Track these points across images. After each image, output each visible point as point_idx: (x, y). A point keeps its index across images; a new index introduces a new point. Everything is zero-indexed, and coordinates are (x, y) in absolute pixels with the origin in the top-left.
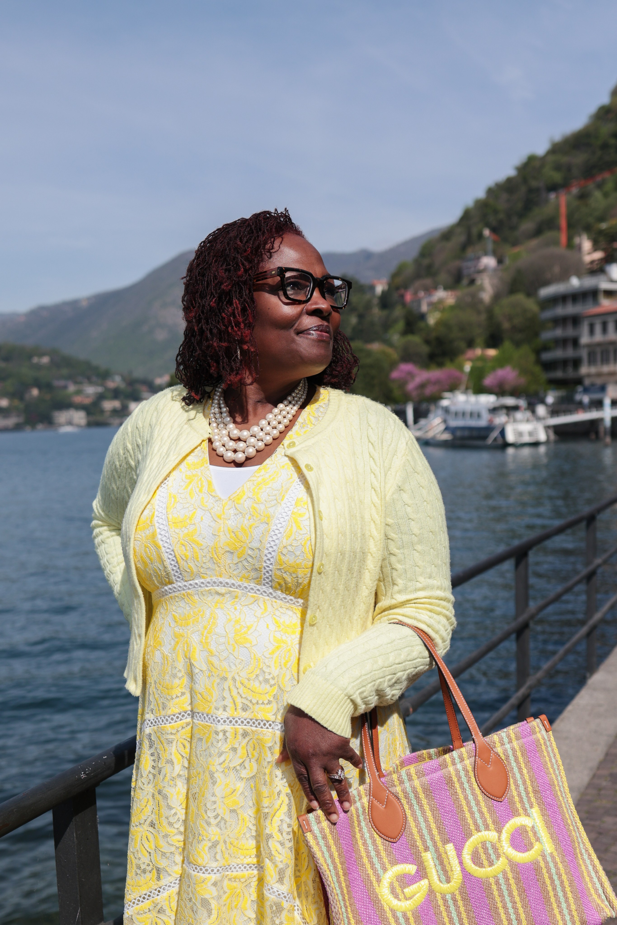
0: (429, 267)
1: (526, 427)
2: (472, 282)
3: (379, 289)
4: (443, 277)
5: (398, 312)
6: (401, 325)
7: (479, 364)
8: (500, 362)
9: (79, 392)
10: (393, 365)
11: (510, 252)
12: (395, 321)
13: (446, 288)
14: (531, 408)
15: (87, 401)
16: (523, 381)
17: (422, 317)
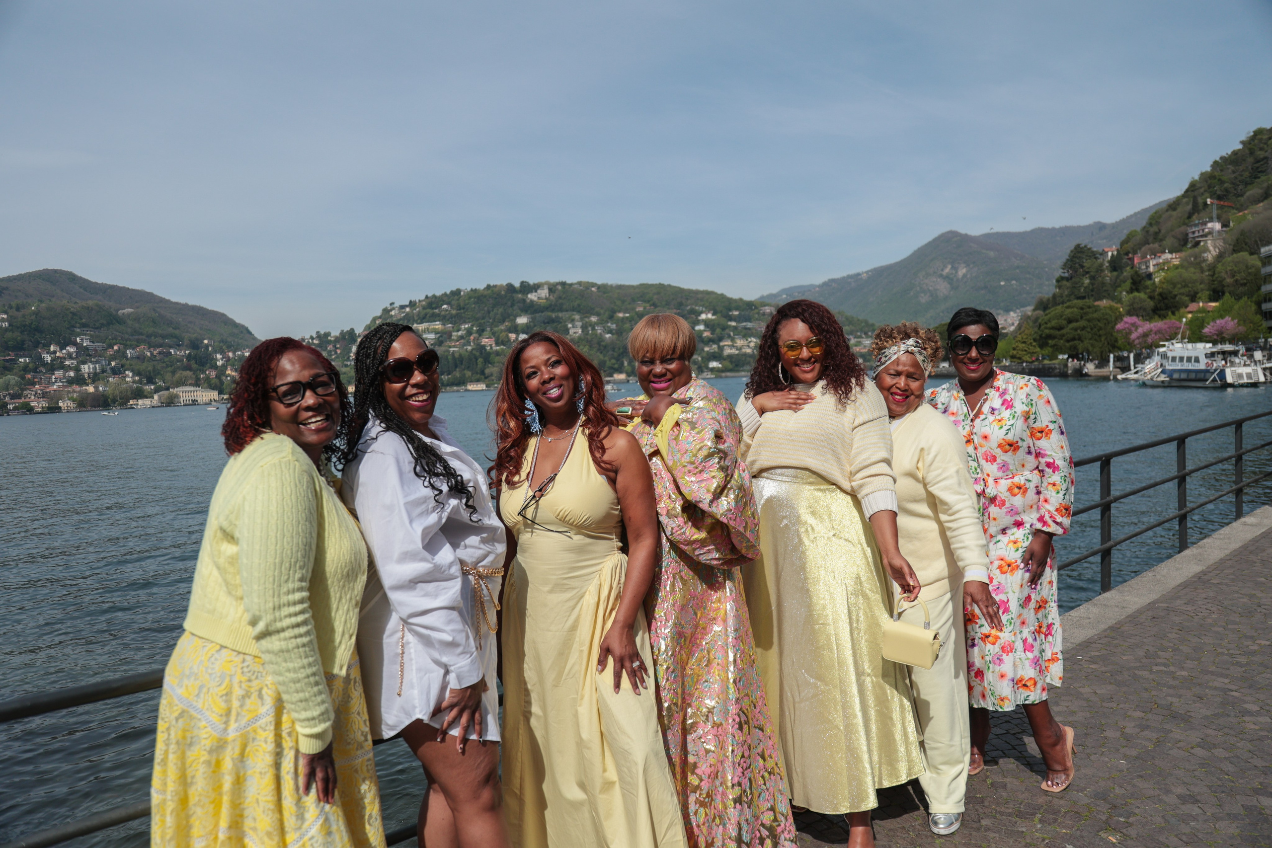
0: (1157, 234)
1: (1244, 370)
2: (1197, 244)
3: (1110, 254)
4: (1169, 241)
5: (1127, 272)
6: (1128, 284)
7: (1200, 315)
8: (1221, 313)
9: (858, 344)
10: (1119, 318)
11: (1234, 217)
12: (1124, 282)
13: (1171, 252)
14: (1249, 352)
15: (864, 351)
16: (1242, 329)
17: (1150, 276)
